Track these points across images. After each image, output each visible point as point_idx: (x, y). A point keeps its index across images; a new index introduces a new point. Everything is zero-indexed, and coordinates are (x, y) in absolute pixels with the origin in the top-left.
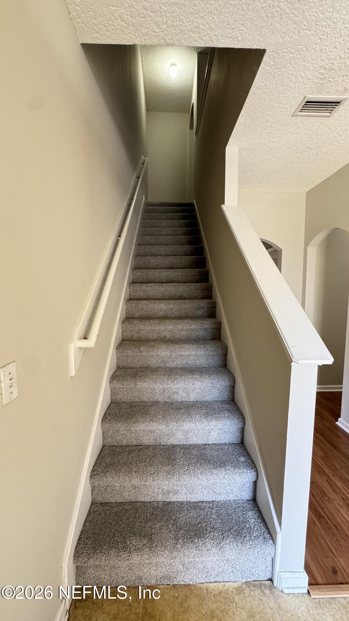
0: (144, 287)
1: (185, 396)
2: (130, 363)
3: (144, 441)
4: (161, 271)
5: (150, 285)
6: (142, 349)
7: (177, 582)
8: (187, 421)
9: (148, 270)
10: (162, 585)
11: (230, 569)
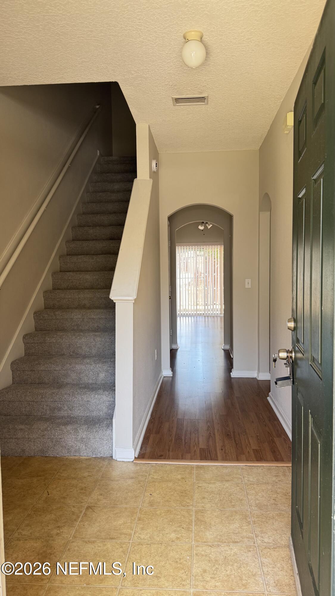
0: (74, 259)
1: (88, 350)
2: (46, 326)
3: (45, 381)
4: (96, 242)
5: (80, 257)
6: (57, 313)
7: (48, 455)
8: (78, 364)
9: (83, 242)
10: (38, 456)
11: (84, 447)
